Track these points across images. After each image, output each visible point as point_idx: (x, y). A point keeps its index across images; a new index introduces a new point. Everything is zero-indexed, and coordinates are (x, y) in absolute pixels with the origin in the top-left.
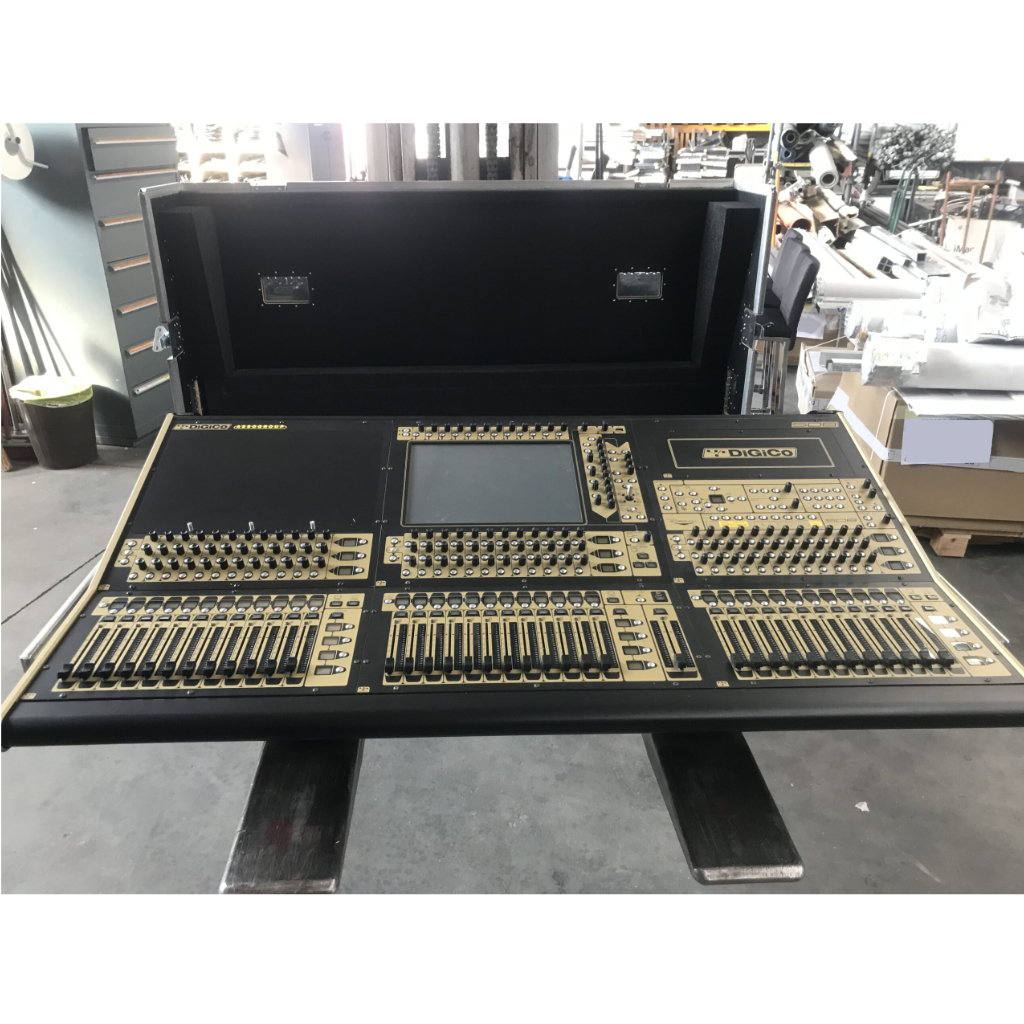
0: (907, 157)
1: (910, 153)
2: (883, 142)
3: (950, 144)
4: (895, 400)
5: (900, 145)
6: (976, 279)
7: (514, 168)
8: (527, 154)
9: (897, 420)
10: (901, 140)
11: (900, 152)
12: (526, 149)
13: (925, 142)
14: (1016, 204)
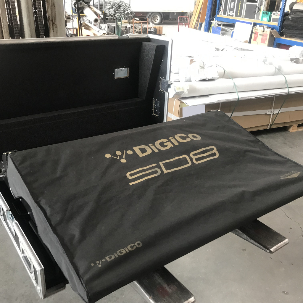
0: (117, 13)
1: (118, 12)
2: (108, 7)
3: (129, 8)
4: (179, 102)
5: (114, 8)
6: (195, 61)
7: (50, 29)
8: (54, 23)
9: (180, 108)
10: (114, 7)
11: (115, 11)
12: (53, 22)
13: (122, 8)
14: (153, 29)
